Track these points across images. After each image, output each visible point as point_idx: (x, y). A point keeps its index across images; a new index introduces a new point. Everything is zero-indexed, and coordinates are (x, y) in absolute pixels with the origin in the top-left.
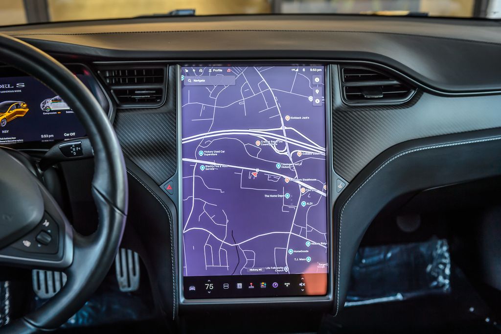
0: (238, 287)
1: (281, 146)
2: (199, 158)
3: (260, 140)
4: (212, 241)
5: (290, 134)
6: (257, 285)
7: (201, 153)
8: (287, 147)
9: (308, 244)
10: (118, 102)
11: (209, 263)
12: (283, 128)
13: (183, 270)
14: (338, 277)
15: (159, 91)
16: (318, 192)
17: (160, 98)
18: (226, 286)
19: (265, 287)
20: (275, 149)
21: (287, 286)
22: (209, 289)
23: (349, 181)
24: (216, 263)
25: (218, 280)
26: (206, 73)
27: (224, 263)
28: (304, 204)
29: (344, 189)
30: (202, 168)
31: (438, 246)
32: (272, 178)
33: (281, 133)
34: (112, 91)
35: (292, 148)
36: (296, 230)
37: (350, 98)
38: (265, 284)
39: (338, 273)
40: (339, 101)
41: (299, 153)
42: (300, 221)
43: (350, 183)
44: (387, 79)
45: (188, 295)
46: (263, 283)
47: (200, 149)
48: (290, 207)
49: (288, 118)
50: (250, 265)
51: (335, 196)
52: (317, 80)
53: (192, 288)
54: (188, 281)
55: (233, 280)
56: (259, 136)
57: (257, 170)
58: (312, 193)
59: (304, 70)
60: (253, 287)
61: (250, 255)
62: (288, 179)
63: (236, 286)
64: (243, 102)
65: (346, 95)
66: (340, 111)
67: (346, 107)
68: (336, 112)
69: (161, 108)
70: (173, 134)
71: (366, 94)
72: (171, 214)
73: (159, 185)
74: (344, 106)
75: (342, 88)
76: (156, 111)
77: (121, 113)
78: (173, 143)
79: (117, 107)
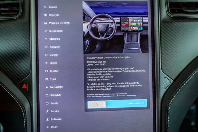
17: (18, 12)
23: (174, 79)
29: (170, 85)
37: (173, 12)
40: (164, 14)
43: (175, 80)
51: (163, 91)
65: (170, 10)
66: (166, 22)
67: (171, 19)
68: (163, 23)
69: (18, 20)
70: (27, 41)
71: (185, 9)
72: (24, 109)
73: (16, 84)
74: (169, 19)
75: (167, 3)
76: (14, 22)
78: (27, 48)
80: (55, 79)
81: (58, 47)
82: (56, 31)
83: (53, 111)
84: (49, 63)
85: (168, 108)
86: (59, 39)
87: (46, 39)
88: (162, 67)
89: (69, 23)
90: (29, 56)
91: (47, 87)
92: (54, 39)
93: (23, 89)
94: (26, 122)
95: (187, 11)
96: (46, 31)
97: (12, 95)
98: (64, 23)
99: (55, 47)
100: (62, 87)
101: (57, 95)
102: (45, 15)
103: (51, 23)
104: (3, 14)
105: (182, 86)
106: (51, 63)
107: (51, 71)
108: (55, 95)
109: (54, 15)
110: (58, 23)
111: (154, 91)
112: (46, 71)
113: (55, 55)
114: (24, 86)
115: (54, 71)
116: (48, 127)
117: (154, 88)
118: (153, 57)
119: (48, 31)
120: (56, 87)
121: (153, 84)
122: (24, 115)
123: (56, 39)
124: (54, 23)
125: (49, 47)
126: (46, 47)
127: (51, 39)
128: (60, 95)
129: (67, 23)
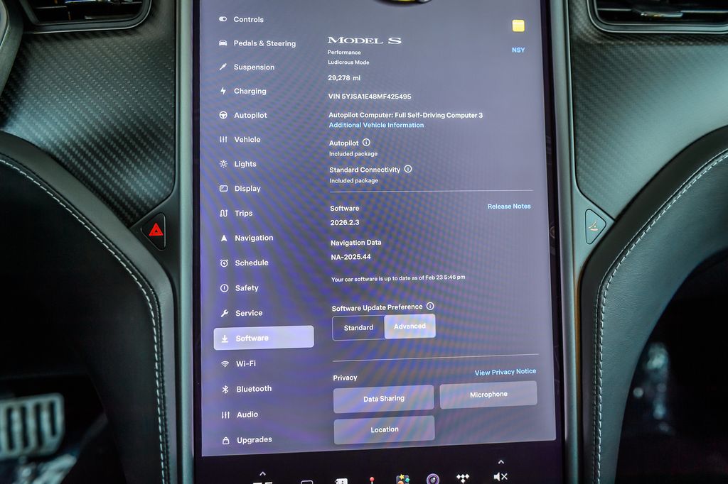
10: (32, 17)
14: (597, 460)
21: (463, 481)
23: (614, 217)
29: (602, 235)
37: (607, 17)
38: (408, 480)
39: (597, 450)
40: (582, 20)
43: (617, 220)
46: (402, 477)
51: (580, 252)
65: (599, 11)
66: (588, 45)
67: (602, 36)
68: (578, 47)
69: (140, 30)
70: (167, 93)
71: (643, 10)
72: (155, 301)
73: (128, 225)
74: (596, 35)
76: (128, 38)
77: (38, 46)
78: (167, 115)
79: (26, 29)
80: (251, 214)
81: (259, 115)
82: (253, 68)
83: (243, 314)
84: (230, 165)
85: (600, 299)
86: (264, 92)
87: (223, 91)
88: (580, 178)
89: (294, 45)
90: (172, 138)
91: (224, 238)
92: (246, 92)
93: (153, 238)
94: (161, 340)
95: (650, 14)
96: (224, 66)
97: (116, 254)
98: (280, 44)
99: (252, 116)
100: (271, 238)
101: (256, 263)
102: (221, 19)
103: (241, 44)
105: (640, 234)
106: (238, 164)
107: (238, 188)
108: (250, 263)
109: (249, 20)
110: (261, 44)
111: (554, 253)
112: (221, 187)
113: (250, 140)
114: (156, 231)
115: (247, 190)
116: (225, 363)
117: (555, 243)
118: (550, 149)
119: (230, 67)
120: (253, 239)
121: (550, 232)
122: (155, 318)
123: (254, 92)
124: (250, 44)
125: (231, 114)
126: (223, 115)
127: (238, 91)
128: (266, 263)
129: (287, 44)
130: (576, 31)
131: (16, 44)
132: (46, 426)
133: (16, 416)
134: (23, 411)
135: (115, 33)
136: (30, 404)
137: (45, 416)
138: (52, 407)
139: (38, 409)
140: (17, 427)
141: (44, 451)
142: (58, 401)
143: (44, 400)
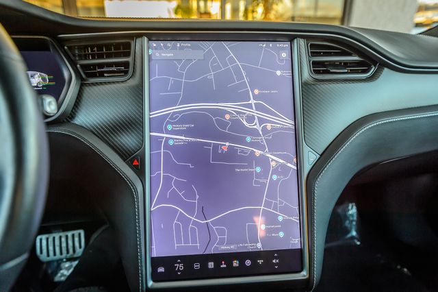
0: (210, 267)
1: (250, 119)
2: (168, 132)
3: (230, 113)
4: (182, 218)
5: (259, 107)
6: (229, 264)
7: (170, 127)
8: (256, 121)
9: (280, 219)
10: (84, 76)
11: (179, 241)
12: (252, 102)
13: (151, 249)
15: (126, 65)
16: (289, 165)
17: (126, 73)
18: (197, 266)
19: (238, 265)
20: (245, 123)
21: (260, 263)
22: (179, 270)
24: (186, 241)
25: (188, 260)
26: (174, 48)
27: (194, 241)
28: (275, 177)
30: (171, 143)
31: (350, 207)
32: (242, 152)
33: (250, 106)
34: (78, 66)
35: (261, 121)
36: (268, 205)
37: (317, 72)
38: (238, 263)
40: (307, 74)
41: (269, 126)
42: (272, 195)
43: (321, 155)
44: (350, 55)
45: (156, 277)
46: (235, 261)
47: (168, 123)
48: (261, 181)
49: (256, 92)
50: (221, 242)
51: (307, 168)
52: (284, 55)
53: (161, 270)
54: (156, 262)
55: (204, 259)
56: (229, 110)
57: (227, 144)
58: (283, 166)
59: (271, 45)
60: (225, 266)
61: (221, 232)
62: (258, 153)
63: (207, 265)
64: (211, 76)
65: (313, 69)
66: (308, 84)
67: (314, 80)
68: (305, 85)
69: (128, 81)
70: (139, 107)
71: (331, 69)
72: (136, 191)
73: (124, 160)
74: (312, 80)
75: (310, 62)
76: (123, 85)
77: (87, 88)
78: (139, 116)
79: (82, 81)
85: (314, 188)
88: (306, 139)
90: (142, 125)
93: (134, 166)
94: (139, 207)
95: (334, 71)
97: (120, 172)
104: (106, 75)
105: (330, 162)
114: (136, 163)
122: (136, 198)
130: (303, 79)
131: (79, 87)
132: (77, 244)
133: (63, 240)
134: (67, 237)
135: (118, 82)
136: (70, 234)
137: (76, 239)
138: (80, 234)
139: (73, 236)
140: (64, 245)
141: (75, 256)
142: (82, 232)
143: (76, 232)
